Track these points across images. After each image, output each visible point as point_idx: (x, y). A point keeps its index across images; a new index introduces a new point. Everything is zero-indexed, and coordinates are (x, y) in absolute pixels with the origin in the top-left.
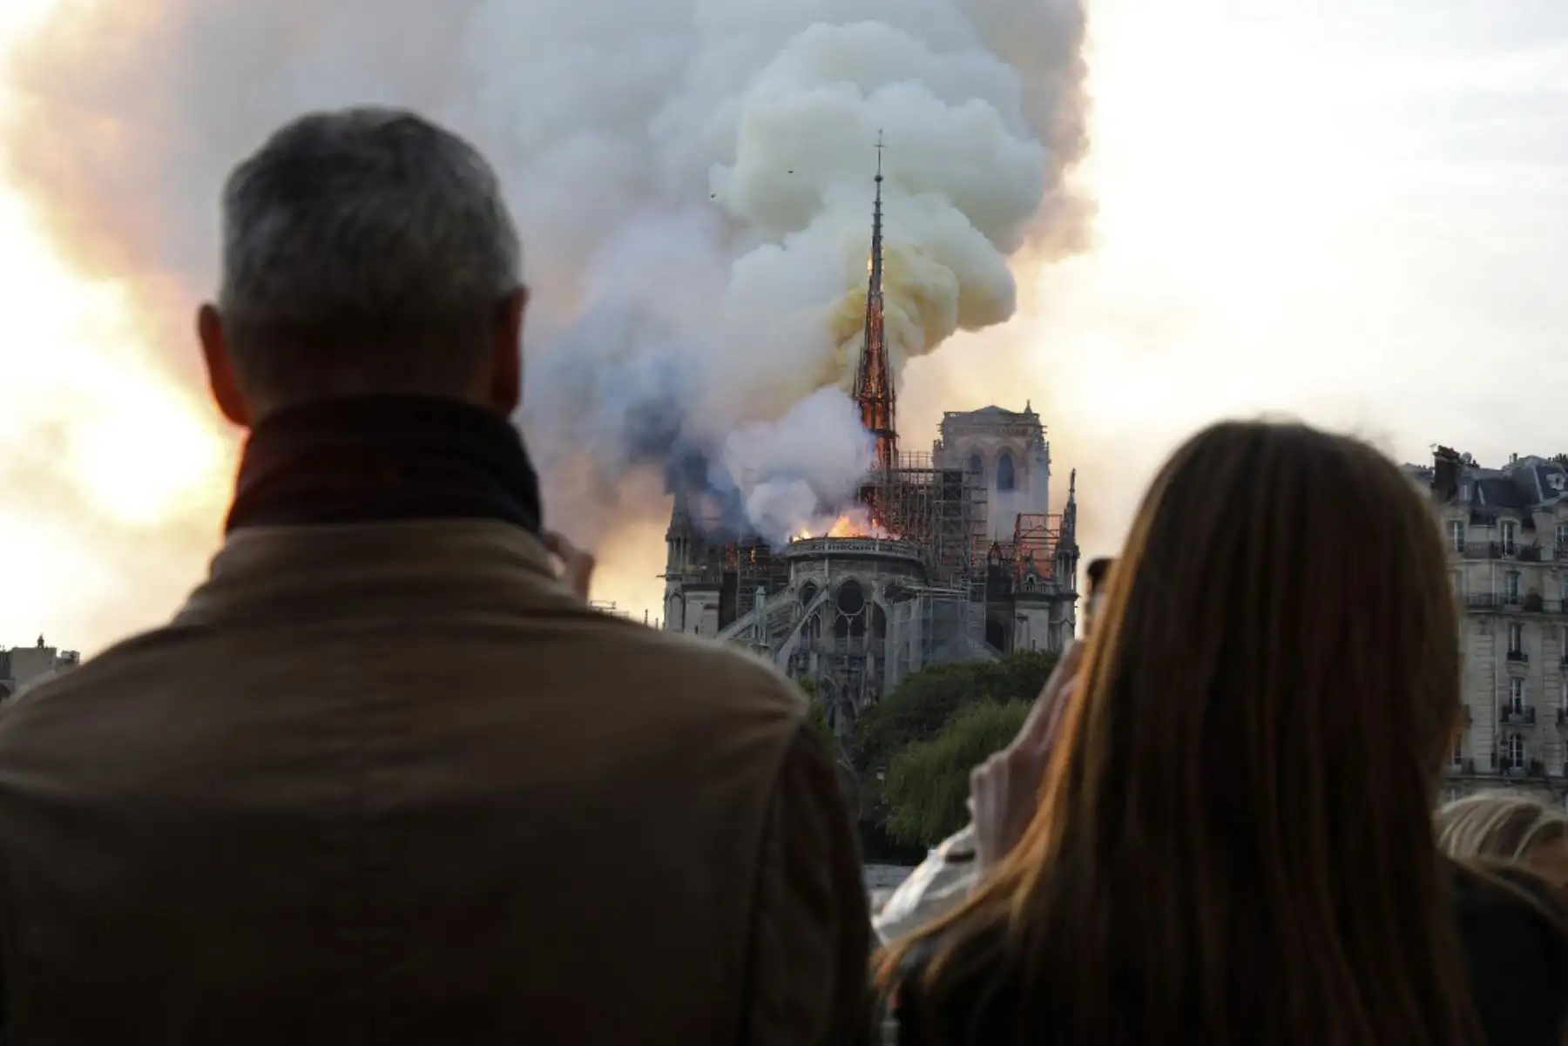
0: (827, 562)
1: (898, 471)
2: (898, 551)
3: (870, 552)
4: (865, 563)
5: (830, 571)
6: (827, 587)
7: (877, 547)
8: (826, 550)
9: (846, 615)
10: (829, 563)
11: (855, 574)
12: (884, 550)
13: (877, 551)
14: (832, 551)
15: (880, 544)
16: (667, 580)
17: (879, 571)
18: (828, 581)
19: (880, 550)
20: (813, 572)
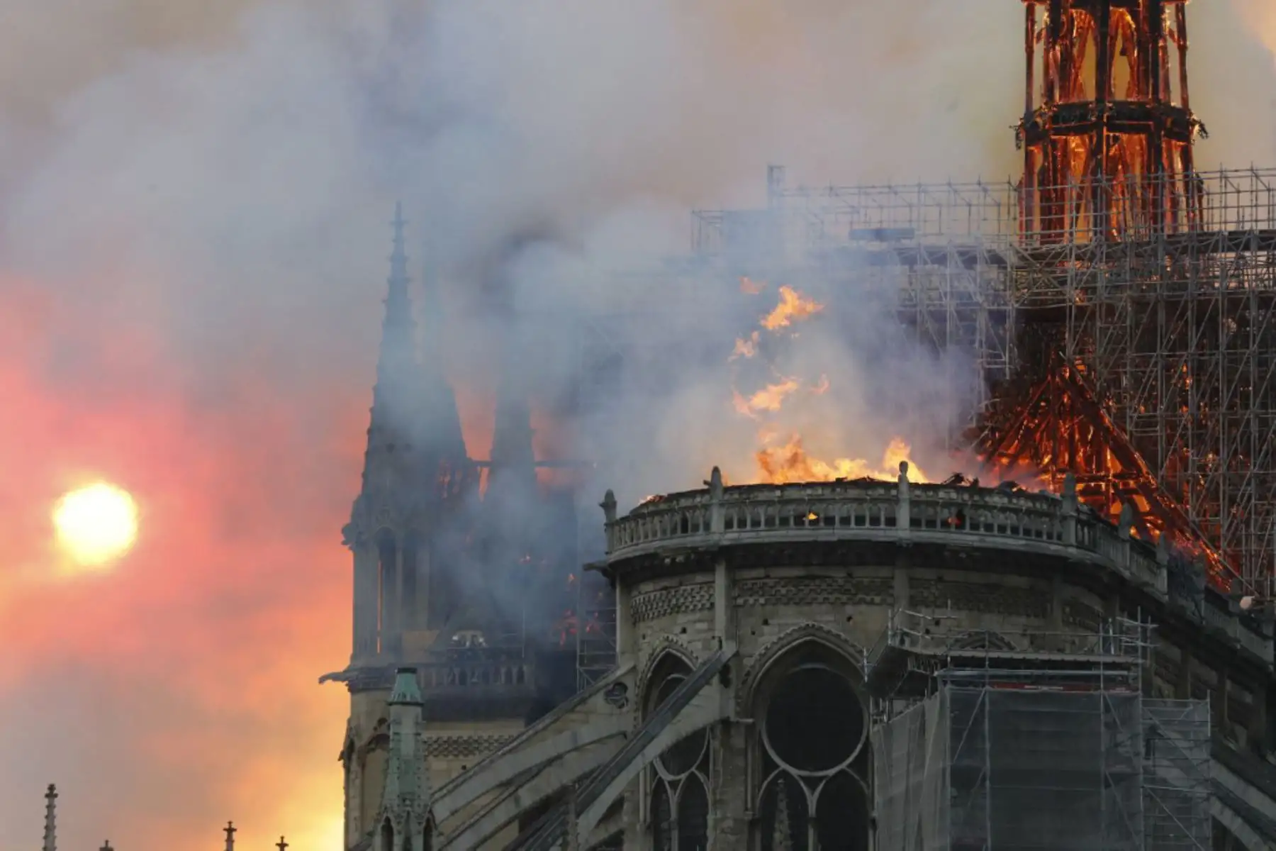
0: (720, 579)
1: (1205, 243)
2: (989, 527)
3: (882, 534)
4: (864, 574)
5: (734, 609)
6: (725, 674)
7: (904, 515)
8: (719, 533)
9: (794, 772)
10: (733, 583)
11: (826, 620)
12: (931, 524)
13: (903, 532)
14: (731, 537)
15: (914, 503)
16: (352, 689)
17: (914, 603)
18: (729, 649)
19: (915, 523)
20: (682, 619)
